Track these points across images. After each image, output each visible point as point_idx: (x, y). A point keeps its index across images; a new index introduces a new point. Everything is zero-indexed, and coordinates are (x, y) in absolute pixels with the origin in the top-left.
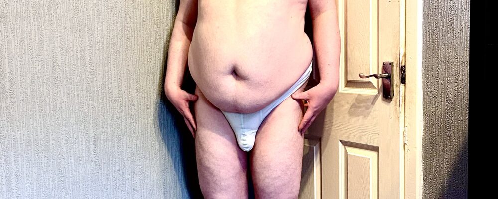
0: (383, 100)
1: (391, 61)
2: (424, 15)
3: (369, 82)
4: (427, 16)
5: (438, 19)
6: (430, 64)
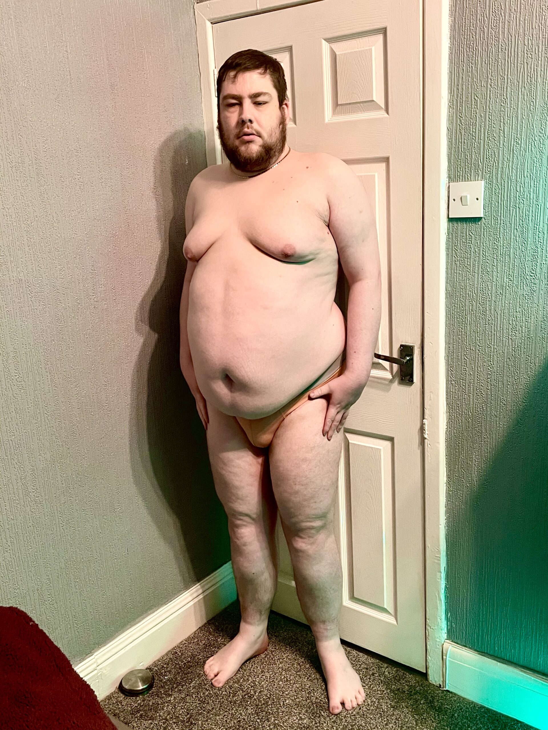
2: (446, 294)
3: (379, 363)
4: (450, 295)
5: (466, 301)
6: (455, 351)
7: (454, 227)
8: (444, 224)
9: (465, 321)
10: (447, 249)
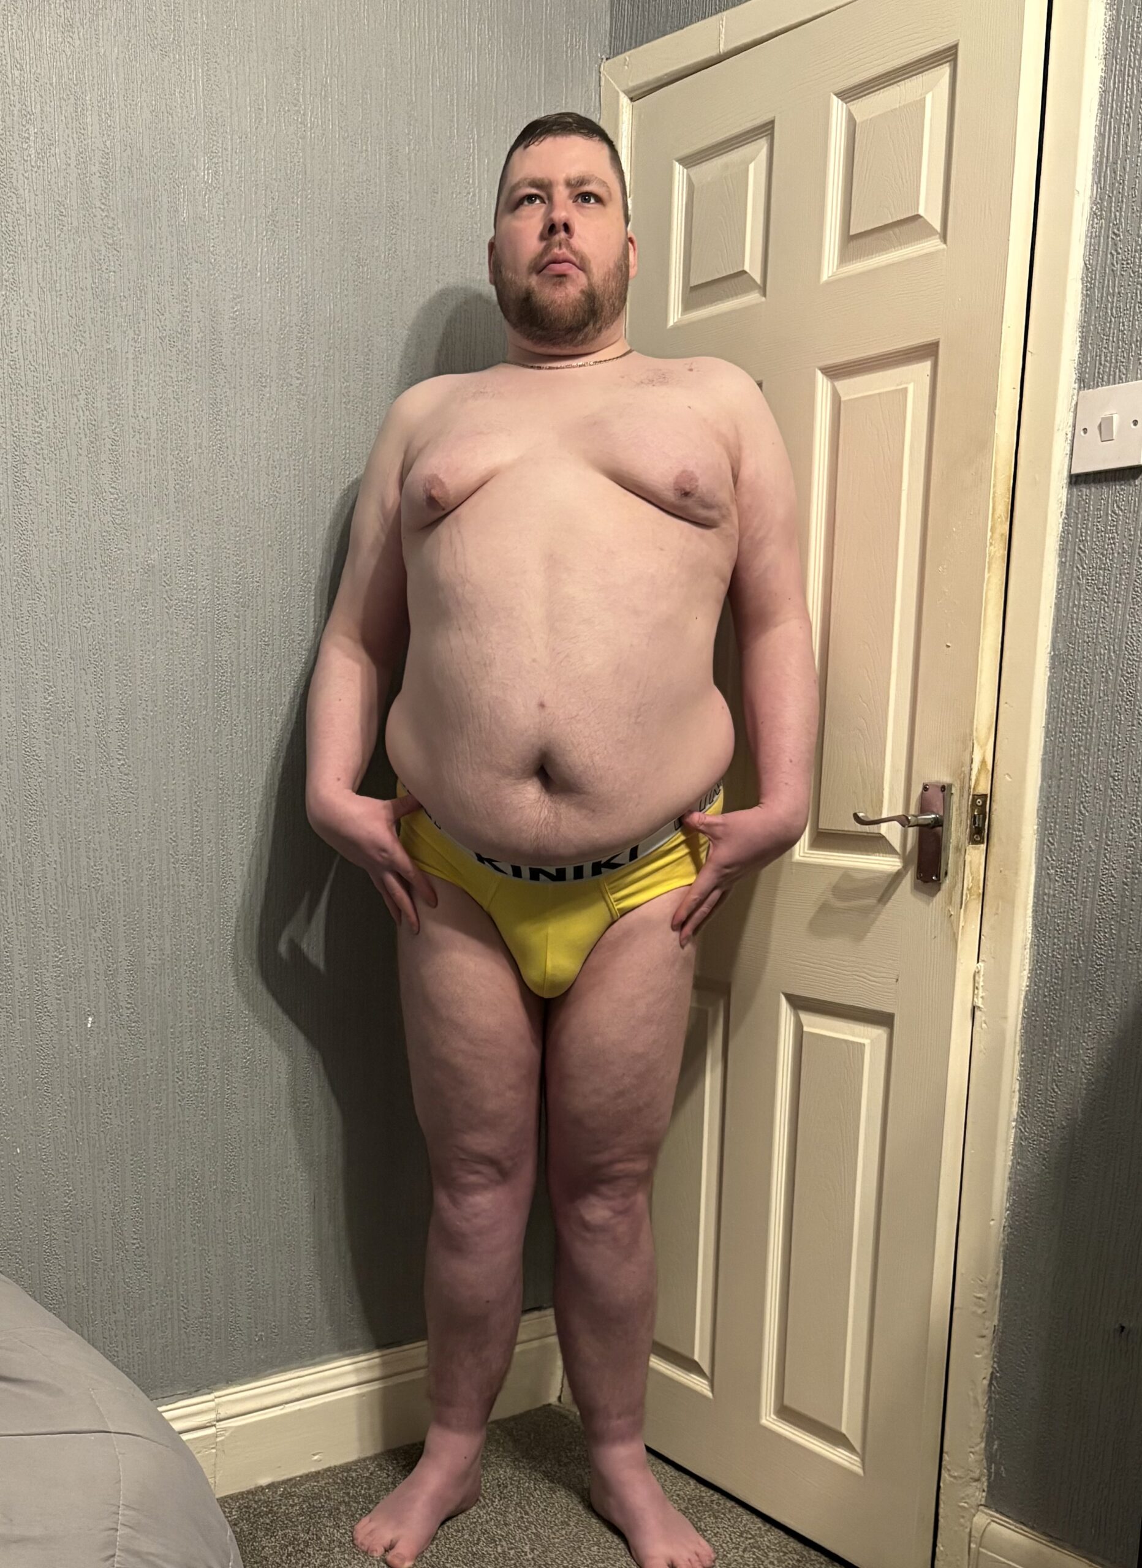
0: (916, 887)
1: (946, 779)
2: (1053, 658)
3: (881, 837)
4: (1057, 661)
5: (1093, 673)
6: (1060, 794)
7: (1082, 495)
8: (1058, 492)
9: (1089, 720)
10: (1063, 551)
